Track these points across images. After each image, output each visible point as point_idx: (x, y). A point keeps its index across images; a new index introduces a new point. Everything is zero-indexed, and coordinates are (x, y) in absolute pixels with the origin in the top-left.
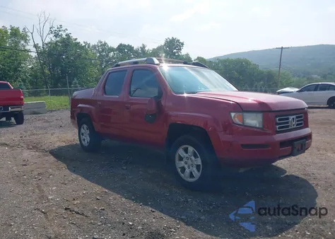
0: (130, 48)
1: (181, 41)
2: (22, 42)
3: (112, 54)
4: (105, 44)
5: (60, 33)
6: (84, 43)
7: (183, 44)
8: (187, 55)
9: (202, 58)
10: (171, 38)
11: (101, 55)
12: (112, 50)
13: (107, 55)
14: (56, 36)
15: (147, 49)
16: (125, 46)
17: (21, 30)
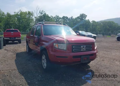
0: (67, 18)
1: (86, 15)
2: (31, 16)
3: (60, 20)
4: (58, 16)
5: (43, 13)
6: (51, 16)
7: (86, 16)
8: (88, 20)
9: (94, 21)
10: (82, 14)
11: (56, 20)
12: (60, 18)
13: (59, 20)
14: (41, 14)
15: (73, 18)
16: (65, 17)
17: (31, 12)
